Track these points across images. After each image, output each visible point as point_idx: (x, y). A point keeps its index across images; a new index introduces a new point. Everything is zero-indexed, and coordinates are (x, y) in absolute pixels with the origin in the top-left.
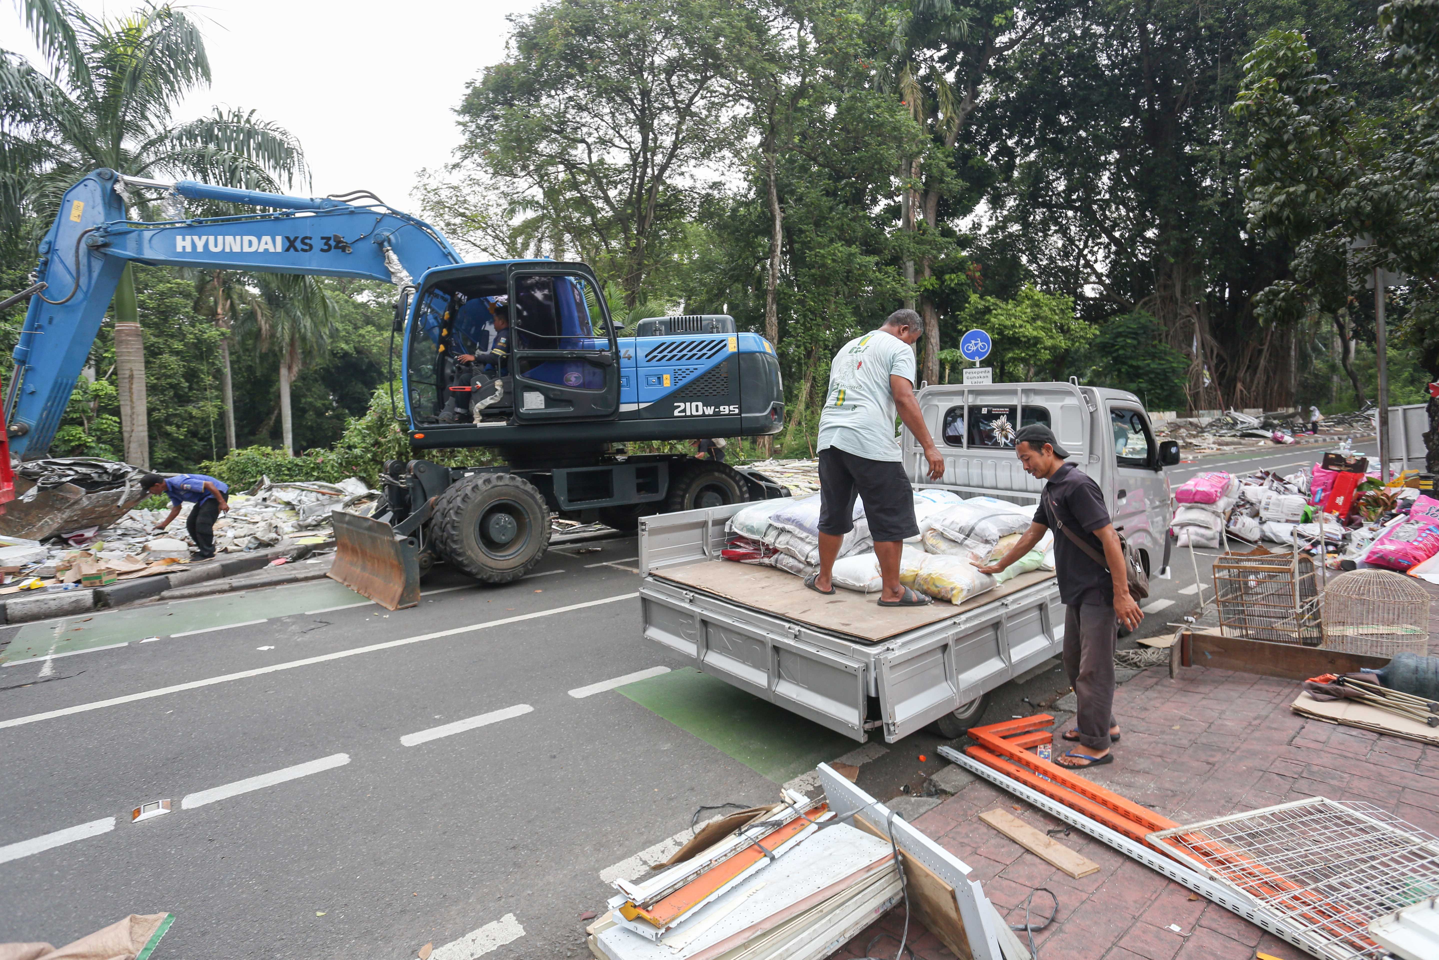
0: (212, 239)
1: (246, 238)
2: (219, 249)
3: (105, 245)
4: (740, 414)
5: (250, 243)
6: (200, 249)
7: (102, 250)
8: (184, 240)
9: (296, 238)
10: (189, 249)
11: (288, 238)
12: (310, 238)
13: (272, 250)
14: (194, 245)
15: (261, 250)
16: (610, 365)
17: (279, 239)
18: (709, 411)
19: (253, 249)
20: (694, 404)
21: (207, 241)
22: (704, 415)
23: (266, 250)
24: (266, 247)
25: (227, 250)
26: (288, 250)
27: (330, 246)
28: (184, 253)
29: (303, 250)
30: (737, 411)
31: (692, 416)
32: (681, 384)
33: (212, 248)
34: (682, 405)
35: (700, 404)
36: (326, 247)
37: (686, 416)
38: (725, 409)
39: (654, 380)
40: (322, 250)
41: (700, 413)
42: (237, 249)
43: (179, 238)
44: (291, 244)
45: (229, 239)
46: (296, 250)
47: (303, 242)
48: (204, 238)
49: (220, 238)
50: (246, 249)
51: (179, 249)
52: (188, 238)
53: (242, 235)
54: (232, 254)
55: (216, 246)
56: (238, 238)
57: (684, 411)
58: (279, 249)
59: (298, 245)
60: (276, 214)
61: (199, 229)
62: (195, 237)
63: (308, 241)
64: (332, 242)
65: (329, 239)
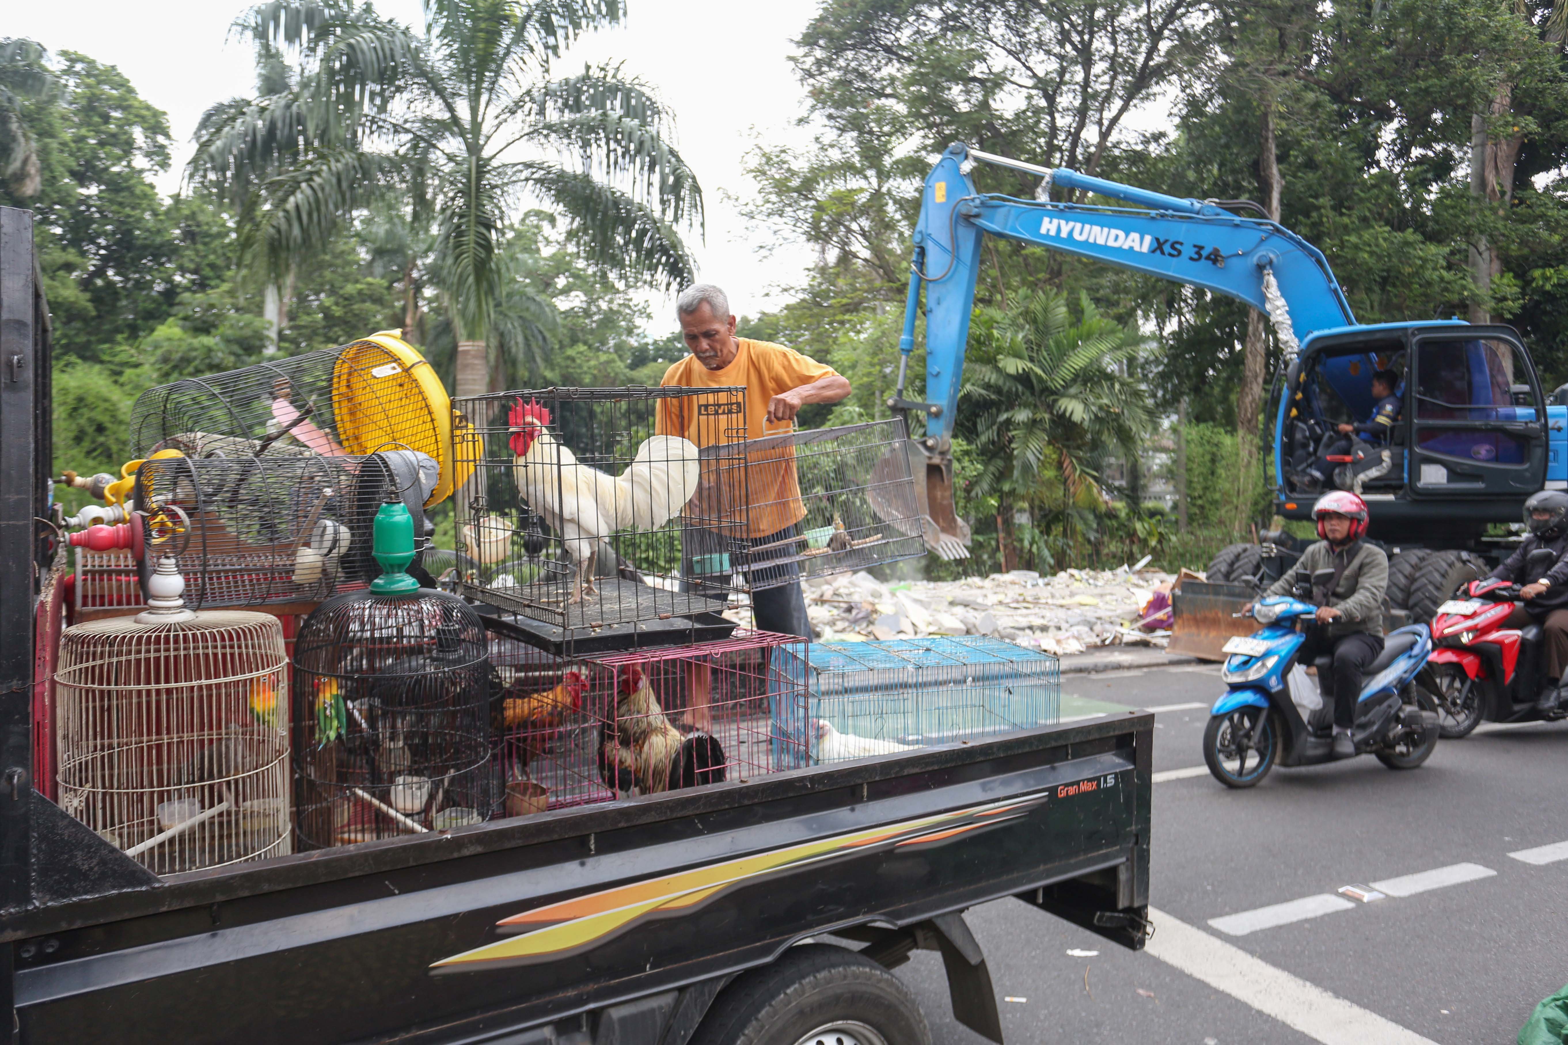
0: (1079, 226)
1: (1114, 232)
2: (1083, 238)
3: (977, 216)
5: (1117, 237)
6: (1064, 234)
7: (972, 220)
8: (1050, 223)
9: (1167, 242)
10: (1053, 233)
11: (1157, 240)
12: (1182, 244)
13: (1137, 248)
14: (1059, 230)
15: (1126, 247)
16: (1538, 438)
17: (1148, 239)
19: (1118, 245)
21: (1073, 228)
23: (1131, 248)
24: (1132, 244)
25: (1091, 240)
26: (1154, 251)
27: (1200, 256)
28: (1047, 236)
29: (1170, 255)
33: (1076, 236)
36: (1196, 256)
40: (1191, 259)
42: (1101, 241)
43: (1046, 220)
44: (1159, 246)
45: (1096, 229)
46: (1163, 253)
47: (1173, 247)
48: (1071, 224)
49: (1087, 227)
50: (1111, 243)
51: (1043, 231)
52: (1055, 221)
53: (1110, 228)
54: (1095, 246)
55: (1081, 234)
56: (1106, 230)
58: (1145, 249)
59: (1167, 248)
60: (1153, 212)
61: (1069, 214)
62: (1063, 222)
63: (1178, 246)
64: (1204, 253)
65: (1201, 248)
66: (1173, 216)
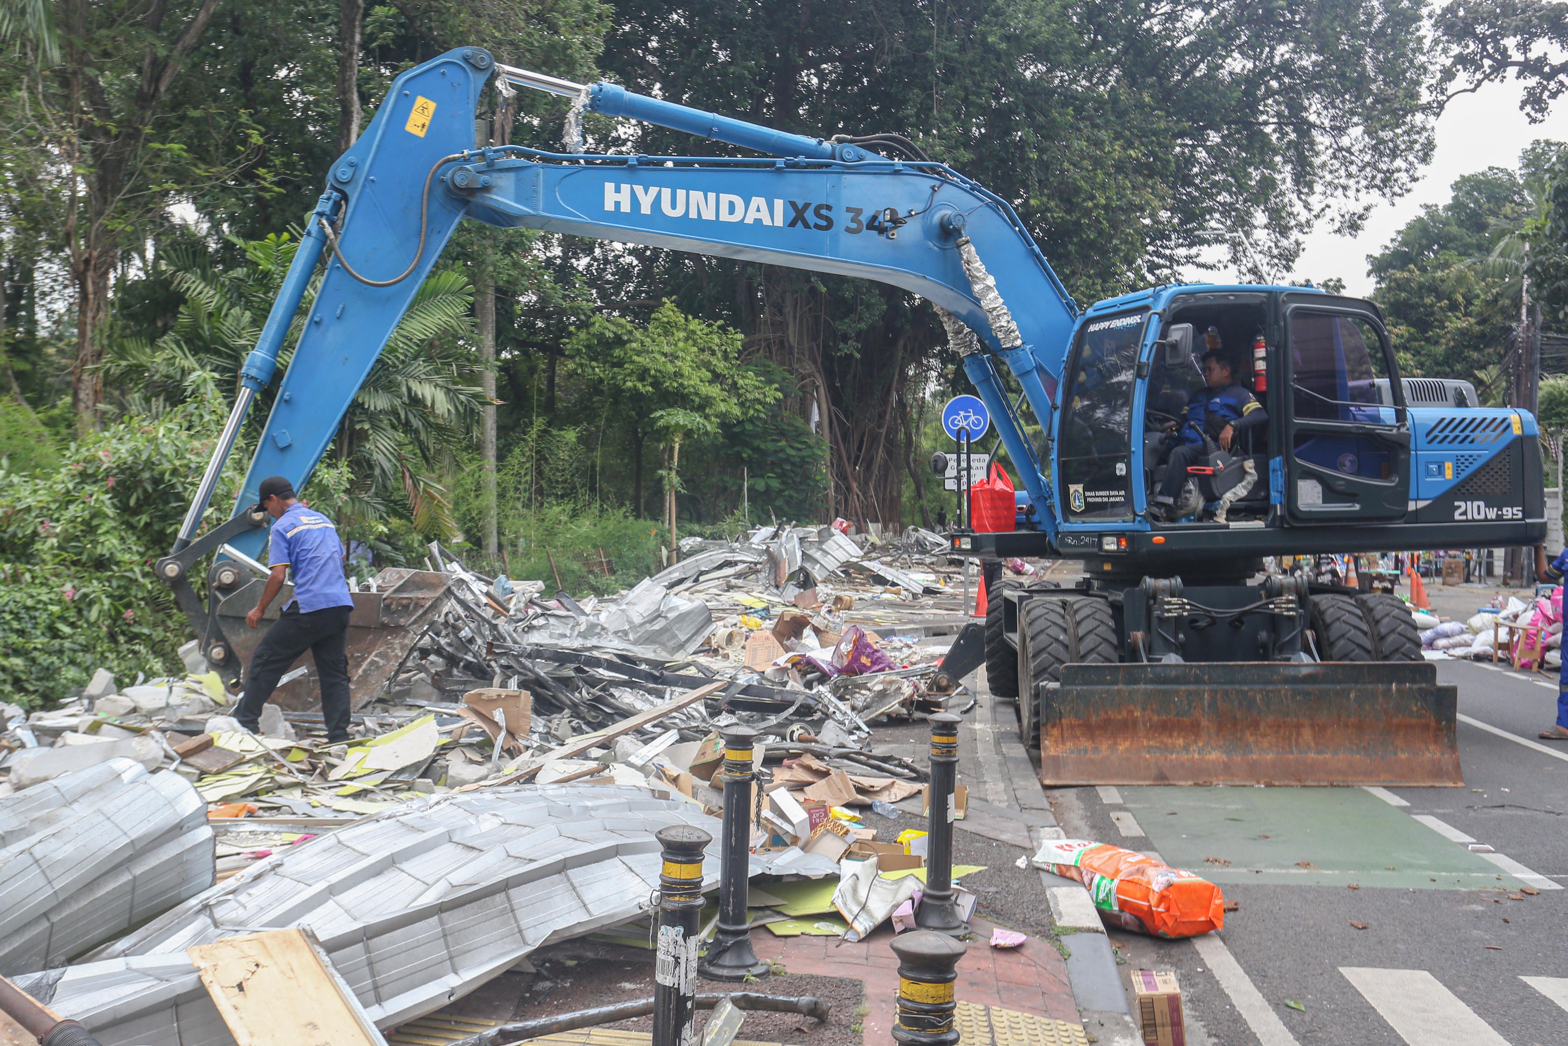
0: (666, 193)
1: (725, 198)
2: (679, 212)
4: (1523, 519)
5: (732, 207)
6: (646, 210)
8: (618, 190)
9: (807, 206)
10: (626, 208)
11: (793, 204)
12: (829, 208)
13: (767, 222)
14: (635, 202)
15: (749, 220)
16: (1406, 446)
17: (779, 204)
18: (1492, 514)
19: (736, 218)
20: (1476, 504)
21: (659, 195)
22: (1486, 519)
23: (758, 221)
24: (758, 216)
26: (793, 224)
27: (860, 225)
28: (618, 213)
29: (817, 226)
30: (1520, 515)
31: (1474, 520)
32: (1463, 475)
33: (666, 209)
34: (1462, 504)
35: (1482, 504)
36: (854, 226)
37: (1467, 521)
38: (1508, 512)
39: (1434, 467)
40: (848, 230)
41: (1482, 517)
42: (709, 215)
43: (609, 187)
44: (797, 215)
45: (696, 196)
46: (806, 226)
47: (817, 213)
48: (654, 190)
49: (681, 193)
50: (725, 217)
51: (609, 206)
52: (625, 188)
53: (718, 191)
54: (700, 223)
55: (674, 206)
56: (712, 196)
57: (1465, 513)
58: (779, 222)
59: (809, 214)
60: (780, 162)
61: (645, 175)
62: (639, 189)
63: (824, 212)
64: (864, 218)
65: (858, 212)
66: (808, 165)
